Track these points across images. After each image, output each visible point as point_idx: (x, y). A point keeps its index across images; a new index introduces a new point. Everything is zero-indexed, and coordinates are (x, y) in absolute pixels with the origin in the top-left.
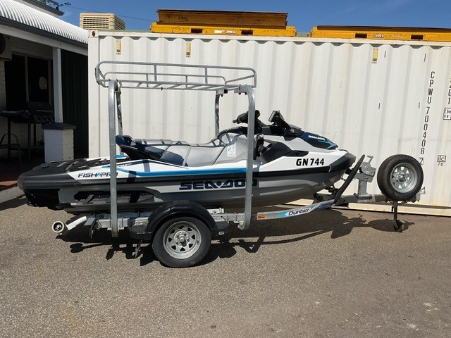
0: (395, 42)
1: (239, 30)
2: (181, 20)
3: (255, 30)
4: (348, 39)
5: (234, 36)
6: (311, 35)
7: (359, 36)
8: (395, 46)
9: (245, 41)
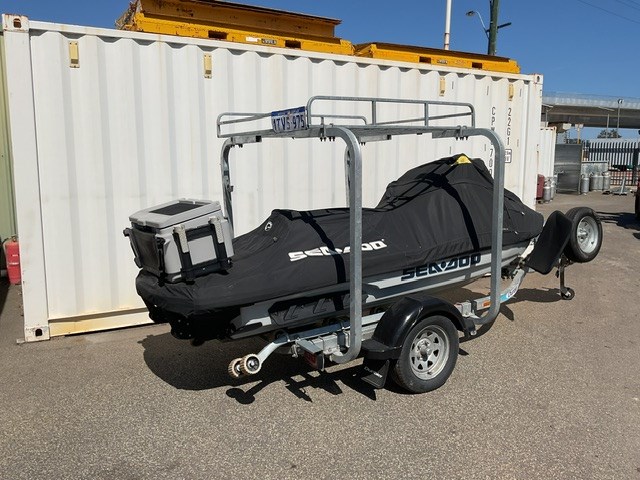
0: (459, 71)
1: (281, 40)
3: (304, 42)
5: (277, 47)
6: (370, 55)
7: (423, 60)
8: (461, 75)
9: (293, 57)
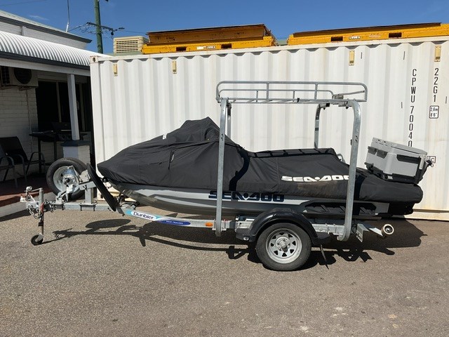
0: (371, 43)
1: (219, 44)
2: (168, 40)
3: (234, 44)
4: (323, 43)
5: (214, 50)
7: (334, 39)
8: (372, 46)
9: (224, 55)
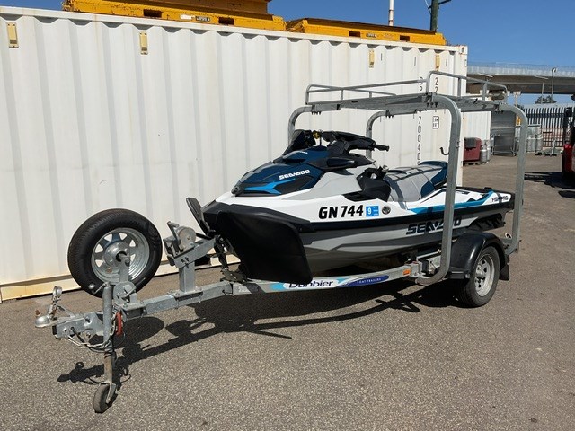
0: (388, 43)
1: (215, 17)
3: (236, 19)
4: (344, 37)
5: (211, 24)
6: (302, 30)
7: (352, 34)
8: (389, 47)
9: (226, 34)
